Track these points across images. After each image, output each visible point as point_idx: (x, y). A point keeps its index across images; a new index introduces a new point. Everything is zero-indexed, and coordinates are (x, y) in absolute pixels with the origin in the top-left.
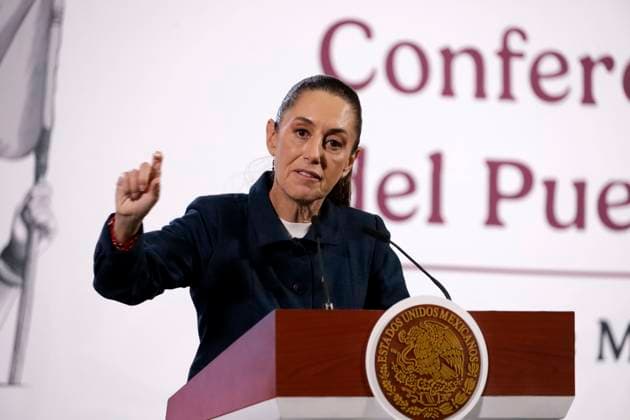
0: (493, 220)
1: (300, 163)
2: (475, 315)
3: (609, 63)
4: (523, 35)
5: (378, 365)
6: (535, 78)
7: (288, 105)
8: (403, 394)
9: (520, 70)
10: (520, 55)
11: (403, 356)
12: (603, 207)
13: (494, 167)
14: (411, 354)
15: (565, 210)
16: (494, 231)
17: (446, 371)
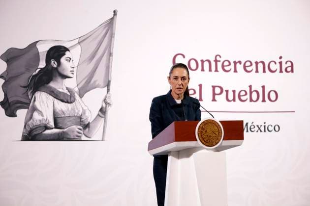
0: (214, 100)
1: (178, 86)
2: (221, 122)
3: (240, 62)
4: (220, 57)
5: (198, 134)
6: (223, 66)
7: (171, 72)
8: (204, 141)
9: (220, 65)
10: (220, 61)
11: (204, 132)
12: (239, 96)
13: (214, 87)
14: (206, 131)
15: (231, 97)
16: (214, 102)
17: (214, 135)
